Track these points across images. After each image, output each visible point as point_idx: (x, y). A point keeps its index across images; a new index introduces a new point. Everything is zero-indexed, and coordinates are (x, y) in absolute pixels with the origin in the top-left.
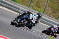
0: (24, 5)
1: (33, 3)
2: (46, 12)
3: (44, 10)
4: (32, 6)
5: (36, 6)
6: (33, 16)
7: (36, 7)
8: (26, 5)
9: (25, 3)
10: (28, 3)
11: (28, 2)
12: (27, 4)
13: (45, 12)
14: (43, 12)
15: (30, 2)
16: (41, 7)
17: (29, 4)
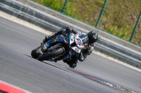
0: (84, 20)
1: (107, 16)
2: (137, 37)
3: (133, 34)
4: (103, 24)
5: (113, 22)
6: (77, 37)
7: (113, 25)
8: (89, 22)
9: (87, 15)
10: (94, 17)
11: (95, 13)
12: (92, 19)
13: (135, 37)
14: (129, 39)
15: (98, 14)
16: (125, 27)
17: (96, 18)
